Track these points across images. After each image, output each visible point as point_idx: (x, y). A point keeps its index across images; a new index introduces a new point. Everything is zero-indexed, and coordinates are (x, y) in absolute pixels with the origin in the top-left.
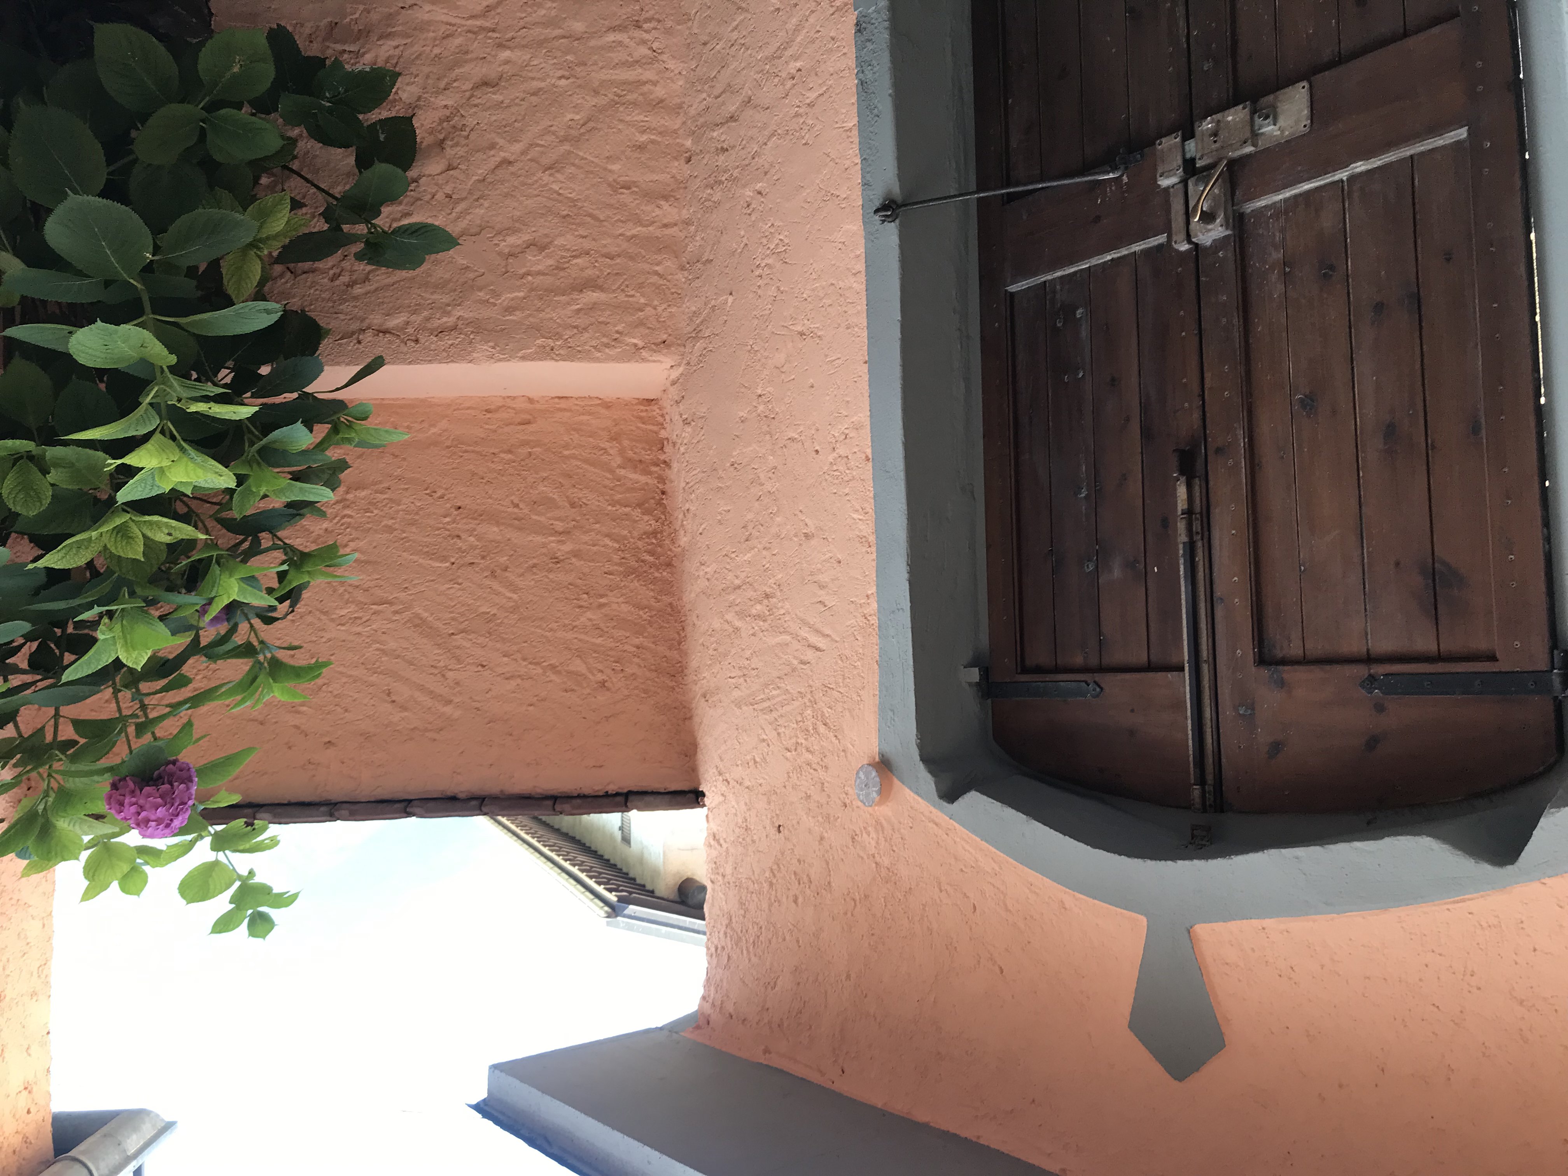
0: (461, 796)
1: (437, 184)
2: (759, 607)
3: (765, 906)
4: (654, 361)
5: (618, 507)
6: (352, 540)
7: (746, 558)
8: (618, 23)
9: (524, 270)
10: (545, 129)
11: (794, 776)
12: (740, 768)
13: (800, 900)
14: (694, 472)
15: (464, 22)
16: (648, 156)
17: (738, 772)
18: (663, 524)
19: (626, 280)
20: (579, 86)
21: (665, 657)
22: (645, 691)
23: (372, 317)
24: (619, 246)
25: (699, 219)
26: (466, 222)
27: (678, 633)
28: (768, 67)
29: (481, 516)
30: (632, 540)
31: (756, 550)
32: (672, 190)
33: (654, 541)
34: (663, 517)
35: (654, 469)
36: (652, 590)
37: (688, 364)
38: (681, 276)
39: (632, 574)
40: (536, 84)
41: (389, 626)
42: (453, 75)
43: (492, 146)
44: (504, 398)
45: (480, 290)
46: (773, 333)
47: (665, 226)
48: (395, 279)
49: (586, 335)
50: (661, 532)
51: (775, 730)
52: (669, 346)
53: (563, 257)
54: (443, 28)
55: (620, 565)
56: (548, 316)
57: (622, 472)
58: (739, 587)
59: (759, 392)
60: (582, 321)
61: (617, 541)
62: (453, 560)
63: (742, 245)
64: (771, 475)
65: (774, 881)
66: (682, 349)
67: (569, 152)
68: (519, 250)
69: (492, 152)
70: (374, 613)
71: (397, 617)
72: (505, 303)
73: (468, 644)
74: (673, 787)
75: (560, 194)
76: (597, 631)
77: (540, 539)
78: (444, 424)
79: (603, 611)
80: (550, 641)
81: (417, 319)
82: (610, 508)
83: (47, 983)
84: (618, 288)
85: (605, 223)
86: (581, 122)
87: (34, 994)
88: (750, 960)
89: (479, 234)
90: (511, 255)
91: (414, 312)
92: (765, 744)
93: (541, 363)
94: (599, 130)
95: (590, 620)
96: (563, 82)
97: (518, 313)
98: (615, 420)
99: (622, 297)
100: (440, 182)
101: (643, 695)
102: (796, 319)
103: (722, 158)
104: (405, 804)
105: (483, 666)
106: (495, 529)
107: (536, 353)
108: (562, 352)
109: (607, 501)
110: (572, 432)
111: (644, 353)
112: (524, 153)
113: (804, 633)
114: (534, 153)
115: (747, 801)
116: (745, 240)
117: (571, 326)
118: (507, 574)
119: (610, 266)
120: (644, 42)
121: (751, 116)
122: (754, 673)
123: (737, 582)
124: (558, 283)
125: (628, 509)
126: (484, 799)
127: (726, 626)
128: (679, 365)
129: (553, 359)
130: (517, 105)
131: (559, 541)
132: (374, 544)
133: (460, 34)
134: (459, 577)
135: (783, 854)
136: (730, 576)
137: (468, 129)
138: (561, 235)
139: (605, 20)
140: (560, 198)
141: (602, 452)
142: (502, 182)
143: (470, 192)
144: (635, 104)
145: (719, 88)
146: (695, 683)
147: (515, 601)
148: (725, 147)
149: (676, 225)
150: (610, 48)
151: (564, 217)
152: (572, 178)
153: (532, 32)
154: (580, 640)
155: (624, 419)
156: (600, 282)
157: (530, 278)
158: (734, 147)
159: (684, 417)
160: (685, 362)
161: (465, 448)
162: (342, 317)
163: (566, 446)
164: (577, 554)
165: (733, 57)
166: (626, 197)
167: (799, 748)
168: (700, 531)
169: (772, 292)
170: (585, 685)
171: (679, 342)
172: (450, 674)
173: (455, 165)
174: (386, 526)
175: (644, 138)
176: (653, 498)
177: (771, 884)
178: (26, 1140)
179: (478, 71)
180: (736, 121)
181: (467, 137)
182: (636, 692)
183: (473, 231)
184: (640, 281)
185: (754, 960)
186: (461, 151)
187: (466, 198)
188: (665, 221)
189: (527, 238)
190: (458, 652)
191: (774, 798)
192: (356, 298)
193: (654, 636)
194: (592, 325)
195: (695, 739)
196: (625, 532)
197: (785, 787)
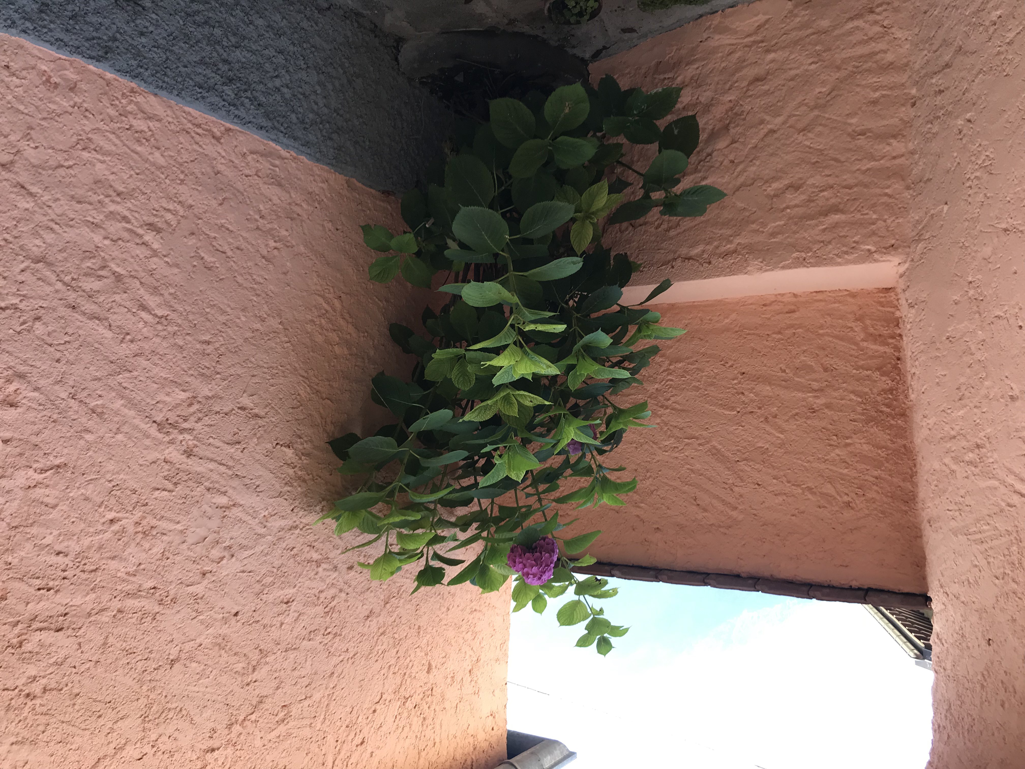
0: (743, 575)
1: (724, 155)
2: (971, 455)
3: (977, 702)
4: (884, 261)
5: (861, 371)
6: (673, 396)
7: (960, 414)
8: (856, 13)
9: (784, 205)
10: (800, 103)
11: (1002, 600)
12: (957, 585)
13: (1007, 705)
14: (918, 344)
15: (741, 41)
16: (880, 107)
17: (955, 588)
18: (898, 383)
19: (861, 203)
20: (825, 67)
21: (900, 487)
22: (882, 512)
23: (681, 249)
24: (856, 178)
25: (922, 148)
26: (744, 177)
27: (911, 469)
28: (974, 19)
29: (757, 379)
30: (872, 396)
31: (968, 407)
32: (900, 130)
33: (890, 396)
34: (898, 378)
35: (891, 341)
36: (889, 434)
37: (912, 260)
38: (907, 194)
39: (872, 421)
40: (793, 72)
41: (695, 454)
42: (735, 79)
43: (762, 122)
44: (776, 295)
45: (753, 223)
46: (981, 231)
47: (894, 158)
48: (696, 222)
49: (830, 247)
50: (896, 389)
51: (986, 559)
52: (897, 249)
53: (813, 192)
54: (728, 48)
55: (863, 414)
56: (802, 236)
57: (865, 344)
58: (954, 437)
59: (970, 279)
60: (826, 237)
61: (861, 397)
62: (738, 410)
63: (955, 164)
64: (980, 346)
65: (985, 684)
66: (907, 250)
67: (818, 116)
68: (780, 192)
69: (762, 127)
70: (686, 445)
71: (701, 448)
72: (771, 230)
73: (748, 469)
74: (906, 590)
75: (810, 148)
76: (844, 464)
77: (800, 395)
78: (734, 316)
79: (849, 449)
80: (807, 470)
81: (710, 248)
82: (854, 371)
83: (506, 655)
84: (855, 209)
85: (845, 163)
86: (827, 93)
87: (497, 660)
88: (965, 743)
89: (753, 184)
90: (776, 196)
91: (708, 244)
92: (977, 569)
93: (796, 270)
94: (841, 95)
95: (838, 455)
96: (813, 67)
97: (780, 236)
98: (859, 305)
99: (858, 216)
100: (726, 153)
101: (881, 515)
102: (1000, 218)
103: (939, 98)
104: (704, 576)
105: (759, 485)
106: (768, 388)
107: (792, 263)
108: (811, 260)
109: (853, 366)
110: (826, 316)
111: (876, 256)
112: (784, 123)
113: (1010, 480)
114: (792, 121)
115: (963, 614)
116: (958, 160)
117: (819, 241)
118: (777, 420)
119: (849, 194)
120: (876, 22)
121: (962, 61)
122: (968, 509)
123: (953, 433)
124: (809, 211)
125: (869, 372)
126: (759, 579)
127: (944, 468)
128: (905, 262)
129: (805, 266)
130: (779, 90)
131: (815, 397)
132: (687, 399)
133: (740, 50)
134: (743, 421)
135: (992, 663)
136: (947, 428)
137: (745, 114)
138: (812, 176)
139: (846, 13)
140: (811, 150)
141: (849, 330)
142: (769, 146)
143: (746, 157)
144: (869, 70)
145: (937, 43)
146: (923, 509)
147: (782, 439)
148: (942, 89)
149: (903, 155)
150: (850, 33)
151: (814, 163)
152: (820, 134)
153: (789, 36)
154: (831, 470)
155: (867, 305)
156: (841, 206)
157: (789, 211)
158: (947, 88)
159: (910, 301)
160: (909, 259)
161: (748, 332)
162: (662, 251)
163: (821, 327)
164: (828, 406)
165: (947, 17)
166: (862, 141)
167: (1006, 577)
168: (923, 390)
169: (981, 197)
170: (834, 504)
171: (905, 244)
172: (736, 489)
173: (736, 139)
174: (694, 386)
175: (877, 94)
176: (889, 363)
177: (983, 686)
178: (491, 745)
179: (751, 72)
180: (950, 67)
181: (744, 119)
182: (875, 512)
183: (749, 182)
184: (872, 202)
185: (969, 744)
186: (740, 130)
187: (744, 161)
188: (894, 154)
189: (786, 182)
190: (741, 474)
191: (984, 615)
192: (671, 238)
193: (890, 470)
194: (834, 239)
195: (924, 553)
196: (867, 390)
197: (994, 608)
